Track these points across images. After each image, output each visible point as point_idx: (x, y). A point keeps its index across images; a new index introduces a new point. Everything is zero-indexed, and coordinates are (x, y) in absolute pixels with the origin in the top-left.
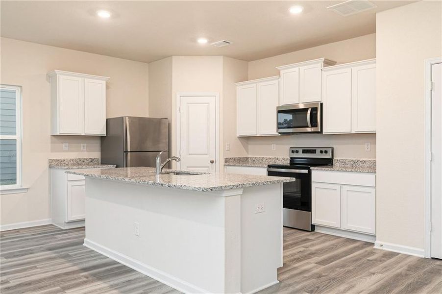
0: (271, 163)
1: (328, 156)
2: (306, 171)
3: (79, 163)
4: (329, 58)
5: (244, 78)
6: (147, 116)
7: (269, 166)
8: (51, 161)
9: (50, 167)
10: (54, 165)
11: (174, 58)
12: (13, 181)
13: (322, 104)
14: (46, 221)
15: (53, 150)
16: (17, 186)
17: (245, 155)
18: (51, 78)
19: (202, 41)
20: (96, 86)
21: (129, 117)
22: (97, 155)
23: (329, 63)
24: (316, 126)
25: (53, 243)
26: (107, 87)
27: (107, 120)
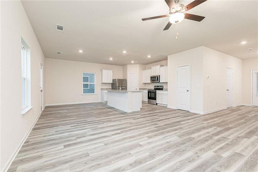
0: (149, 89)
1: (162, 88)
2: (155, 91)
3: (107, 89)
4: (161, 65)
5: (144, 69)
6: (122, 79)
7: (148, 90)
8: (101, 88)
9: (101, 90)
10: (102, 89)
11: (128, 65)
12: (94, 93)
13: (160, 76)
14: (100, 101)
15: (102, 86)
16: (95, 93)
17: (145, 88)
18: (102, 70)
19: (133, 62)
20: (110, 72)
21: (118, 79)
22: (111, 87)
23: (162, 66)
24: (158, 81)
25: (102, 104)
26: (113, 72)
27: (113, 80)
